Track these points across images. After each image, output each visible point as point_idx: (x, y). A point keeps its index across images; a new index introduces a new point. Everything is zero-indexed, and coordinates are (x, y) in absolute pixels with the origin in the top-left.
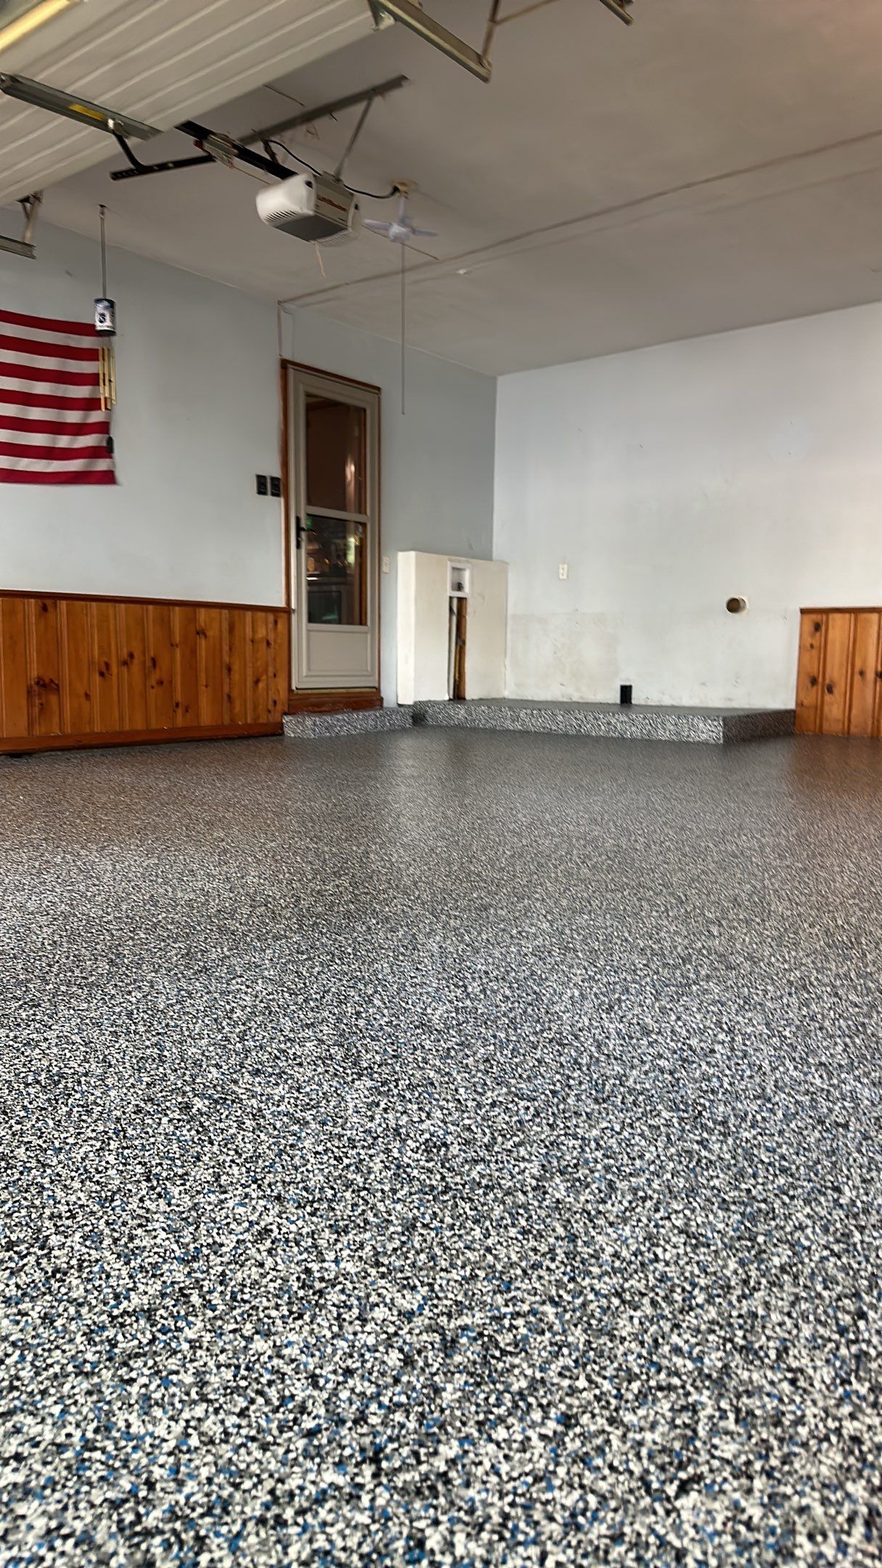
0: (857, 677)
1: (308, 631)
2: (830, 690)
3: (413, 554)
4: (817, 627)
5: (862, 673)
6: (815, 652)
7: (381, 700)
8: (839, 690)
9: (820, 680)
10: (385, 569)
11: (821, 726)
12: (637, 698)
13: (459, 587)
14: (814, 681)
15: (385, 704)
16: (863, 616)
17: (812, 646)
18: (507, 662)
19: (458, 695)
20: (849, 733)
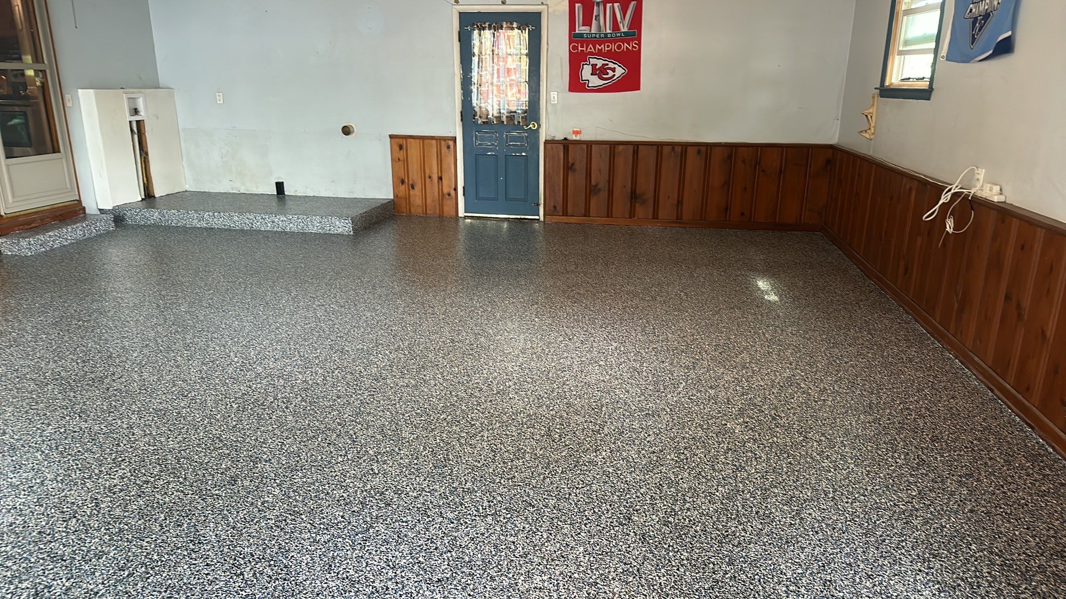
0: (428, 179)
1: (7, 166)
2: (413, 188)
3: (92, 90)
4: (401, 147)
5: (430, 177)
6: (401, 163)
7: (84, 208)
8: (418, 187)
9: (406, 180)
10: (68, 104)
11: (410, 210)
12: (288, 191)
13: (136, 112)
14: (403, 182)
15: (87, 212)
16: (426, 141)
17: (399, 159)
18: (184, 163)
19: (149, 195)
20: (426, 214)
